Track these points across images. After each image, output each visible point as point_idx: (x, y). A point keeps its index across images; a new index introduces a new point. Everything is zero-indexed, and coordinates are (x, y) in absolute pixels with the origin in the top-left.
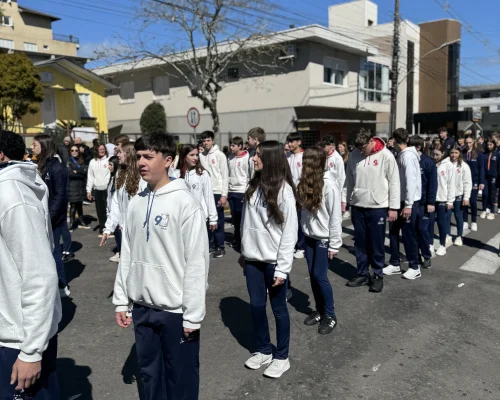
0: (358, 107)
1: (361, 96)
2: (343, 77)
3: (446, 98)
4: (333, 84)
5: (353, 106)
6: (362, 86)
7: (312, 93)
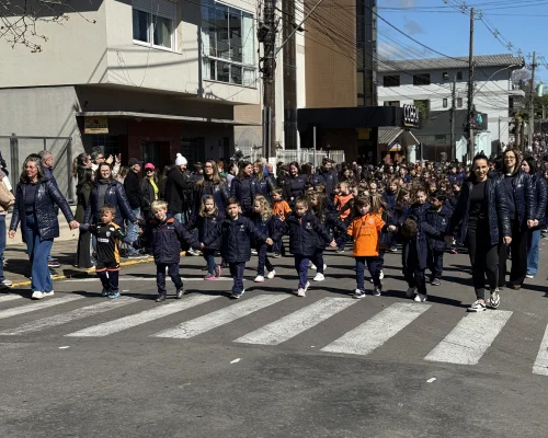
0: (201, 90)
1: (206, 70)
2: (170, 31)
3: (356, 81)
4: (150, 44)
5: (193, 89)
6: (207, 50)
7: (112, 59)
